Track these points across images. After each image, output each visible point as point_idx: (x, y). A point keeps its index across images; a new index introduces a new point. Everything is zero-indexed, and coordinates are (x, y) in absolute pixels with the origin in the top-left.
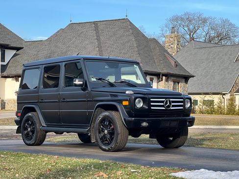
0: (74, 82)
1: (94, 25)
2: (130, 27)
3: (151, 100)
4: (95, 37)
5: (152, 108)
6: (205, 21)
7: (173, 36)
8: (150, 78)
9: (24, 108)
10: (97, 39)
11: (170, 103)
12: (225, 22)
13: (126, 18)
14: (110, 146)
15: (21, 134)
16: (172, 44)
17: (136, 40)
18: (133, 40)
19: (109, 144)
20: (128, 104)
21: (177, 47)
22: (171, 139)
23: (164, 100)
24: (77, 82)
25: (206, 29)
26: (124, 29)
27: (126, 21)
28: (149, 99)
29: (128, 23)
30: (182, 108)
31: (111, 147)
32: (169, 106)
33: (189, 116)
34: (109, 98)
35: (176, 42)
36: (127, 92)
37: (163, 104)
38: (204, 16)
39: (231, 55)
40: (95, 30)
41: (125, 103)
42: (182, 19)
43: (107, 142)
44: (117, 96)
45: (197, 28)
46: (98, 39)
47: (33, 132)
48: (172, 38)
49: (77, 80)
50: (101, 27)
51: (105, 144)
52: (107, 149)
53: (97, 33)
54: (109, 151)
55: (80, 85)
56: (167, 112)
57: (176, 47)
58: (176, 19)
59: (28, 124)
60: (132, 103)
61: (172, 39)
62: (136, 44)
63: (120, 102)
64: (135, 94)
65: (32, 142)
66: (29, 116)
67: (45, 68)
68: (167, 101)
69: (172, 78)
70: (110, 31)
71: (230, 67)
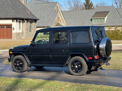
8: (19, 21)
39: (52, 7)
69: (29, 21)
71: (52, 14)
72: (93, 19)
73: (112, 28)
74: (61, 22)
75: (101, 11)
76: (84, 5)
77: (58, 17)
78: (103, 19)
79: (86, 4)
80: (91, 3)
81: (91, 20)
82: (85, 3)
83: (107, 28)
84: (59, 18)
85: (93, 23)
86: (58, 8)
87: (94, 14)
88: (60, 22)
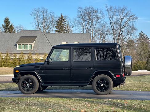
72: (18, 45)
73: (41, 55)
75: (27, 36)
78: (30, 45)
80: (11, 25)
81: (16, 45)
82: (4, 25)
83: (35, 56)
85: (18, 49)
87: (19, 39)
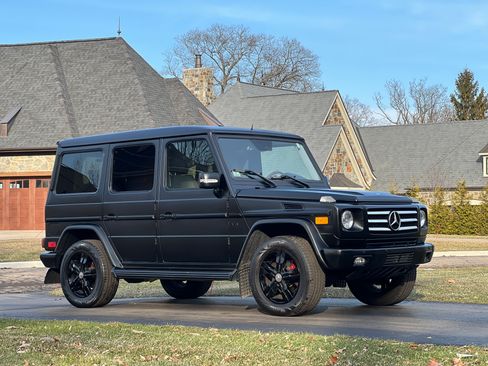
0: (201, 181)
1: (50, 51)
2: (127, 55)
3: (369, 213)
4: (56, 76)
5: (370, 229)
6: (252, 42)
7: (198, 73)
9: (67, 231)
10: (59, 80)
11: (398, 220)
12: (291, 45)
13: (117, 36)
14: (291, 304)
15: (59, 285)
16: (197, 89)
17: (142, 82)
18: (136, 81)
19: (284, 301)
20: (327, 222)
21: (207, 96)
22: (379, 287)
23: (387, 213)
24: (206, 180)
25: (254, 57)
26: (116, 58)
27: (118, 41)
28: (365, 211)
29: (124, 46)
30: (415, 227)
31: (293, 308)
32: (396, 225)
33: (423, 243)
34: (282, 210)
35: (205, 84)
36: (323, 199)
37: (386, 221)
38: (249, 34)
39: (315, 111)
40: (54, 61)
41: (322, 221)
42: (207, 38)
43: (280, 297)
44: (300, 207)
45: (236, 57)
46: (62, 80)
47: (91, 279)
48: (197, 76)
49: (206, 176)
50: (66, 54)
51: (277, 302)
52: (282, 310)
53: (58, 65)
54: (287, 314)
55: (211, 186)
56: (394, 238)
57: (204, 95)
58: (196, 37)
59: (78, 263)
60: (336, 221)
61: (196, 80)
62: (143, 89)
63: (310, 218)
64: (338, 202)
65: (88, 300)
66: (81, 248)
67: (115, 150)
68: (393, 215)
70: (85, 63)
71: (315, 136)
72: (485, 158)
74: (349, 169)
76: (452, 104)
77: (338, 151)
79: (459, 101)
80: (481, 96)
81: (480, 160)
82: (456, 97)
84: (345, 153)
85: (485, 175)
86: (340, 114)
88: (345, 168)
